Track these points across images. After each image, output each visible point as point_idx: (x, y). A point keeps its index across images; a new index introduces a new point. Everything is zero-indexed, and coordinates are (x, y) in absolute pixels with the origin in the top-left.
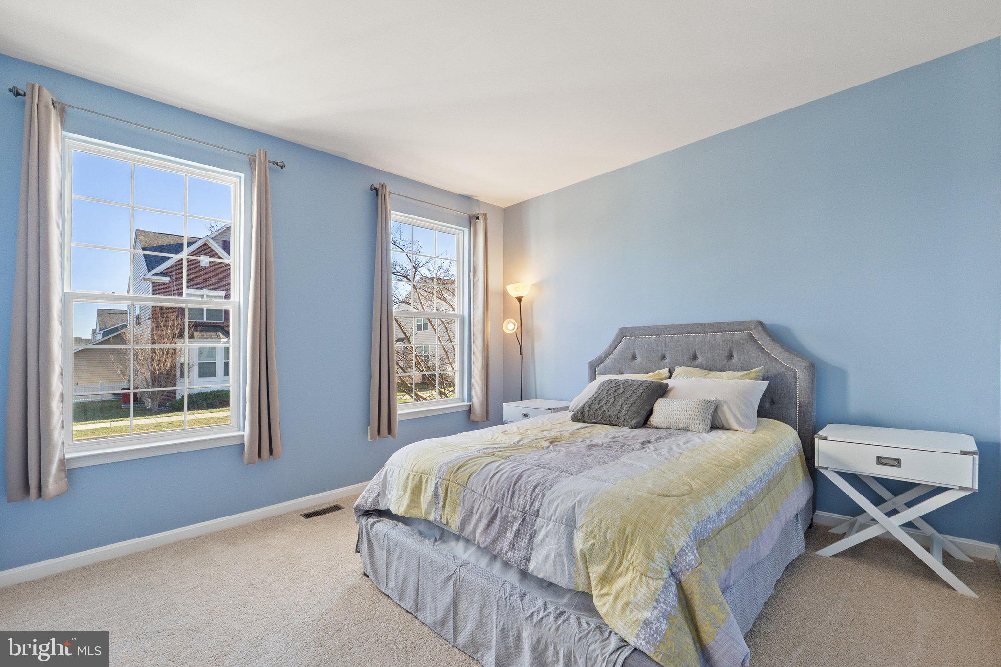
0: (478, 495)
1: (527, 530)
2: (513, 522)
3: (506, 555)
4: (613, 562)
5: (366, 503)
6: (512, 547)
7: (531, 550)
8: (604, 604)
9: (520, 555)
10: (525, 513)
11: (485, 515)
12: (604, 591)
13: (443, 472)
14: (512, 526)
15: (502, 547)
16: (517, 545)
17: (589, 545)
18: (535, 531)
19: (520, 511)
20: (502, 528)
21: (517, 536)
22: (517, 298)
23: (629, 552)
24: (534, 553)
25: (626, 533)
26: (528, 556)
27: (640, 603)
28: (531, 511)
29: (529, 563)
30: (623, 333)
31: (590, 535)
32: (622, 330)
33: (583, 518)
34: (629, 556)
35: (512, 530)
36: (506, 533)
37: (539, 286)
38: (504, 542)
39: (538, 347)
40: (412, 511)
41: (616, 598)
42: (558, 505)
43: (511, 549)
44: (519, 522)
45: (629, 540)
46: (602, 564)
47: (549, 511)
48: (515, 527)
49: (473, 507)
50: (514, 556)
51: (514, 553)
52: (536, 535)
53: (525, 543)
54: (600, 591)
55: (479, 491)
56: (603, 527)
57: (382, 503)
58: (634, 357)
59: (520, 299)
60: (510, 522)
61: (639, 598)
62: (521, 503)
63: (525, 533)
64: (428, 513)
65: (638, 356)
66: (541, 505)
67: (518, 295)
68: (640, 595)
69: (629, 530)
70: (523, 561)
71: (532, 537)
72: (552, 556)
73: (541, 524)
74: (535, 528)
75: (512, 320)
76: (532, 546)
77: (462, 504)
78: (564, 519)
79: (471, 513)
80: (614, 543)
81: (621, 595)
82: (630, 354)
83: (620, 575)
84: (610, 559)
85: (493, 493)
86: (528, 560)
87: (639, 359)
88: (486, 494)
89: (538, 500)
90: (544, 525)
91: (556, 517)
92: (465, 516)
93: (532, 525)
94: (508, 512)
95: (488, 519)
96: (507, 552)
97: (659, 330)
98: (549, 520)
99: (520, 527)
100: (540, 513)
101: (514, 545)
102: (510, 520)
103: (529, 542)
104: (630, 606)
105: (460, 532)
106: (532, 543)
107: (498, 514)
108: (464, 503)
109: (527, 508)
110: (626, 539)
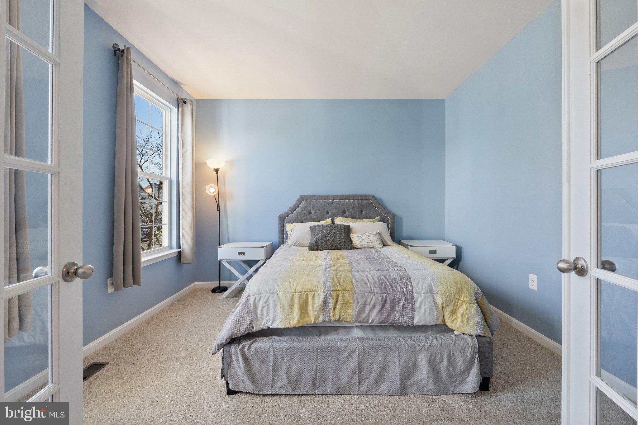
0: (368, 293)
1: (409, 303)
2: (399, 301)
3: (398, 321)
4: (455, 304)
5: (240, 331)
6: (401, 315)
7: (414, 312)
8: (456, 324)
9: (408, 317)
10: (404, 294)
11: (378, 303)
12: (453, 318)
13: (330, 286)
14: (399, 304)
15: (395, 317)
16: (404, 313)
17: (445, 299)
18: (415, 301)
19: (401, 294)
20: (392, 307)
21: (404, 308)
22: (215, 169)
23: (462, 296)
24: (415, 313)
25: (459, 288)
26: (413, 316)
27: (473, 316)
28: (408, 292)
29: (414, 319)
30: (302, 198)
31: (443, 294)
32: (301, 196)
33: (438, 287)
34: (462, 298)
35: (399, 305)
36: (395, 309)
37: (231, 163)
38: (395, 314)
39: (230, 205)
40: (303, 321)
41: (462, 317)
42: (422, 285)
43: (401, 316)
44: (403, 300)
45: (461, 291)
46: (450, 306)
47: (419, 289)
48: (401, 304)
49: (366, 301)
50: (404, 319)
51: (403, 317)
52: (415, 304)
53: (409, 310)
54: (452, 319)
55: (367, 290)
56: (449, 288)
57: (256, 326)
58: (310, 213)
59: (217, 171)
60: (397, 302)
61: (472, 314)
62: (399, 289)
63: (408, 305)
64: (317, 318)
65: (312, 212)
66: (412, 287)
67: (216, 168)
68: (472, 312)
69: (459, 286)
70: (410, 320)
71: (413, 305)
72: (428, 310)
73: (417, 297)
74: (414, 300)
75: (212, 185)
76: (414, 310)
77: (356, 302)
78: (429, 291)
79: (365, 304)
80: (455, 294)
81: (464, 316)
82: (308, 210)
83: (459, 308)
84: (453, 302)
85: (378, 289)
86: (413, 318)
87: (313, 213)
88: (374, 291)
89: (409, 285)
90: (419, 297)
91: (424, 291)
92: (360, 308)
93: (411, 299)
94: (395, 297)
95: (381, 305)
96: (399, 319)
97: (324, 198)
98: (420, 293)
99: (405, 302)
100: (414, 292)
101: (402, 313)
102: (396, 300)
103: (412, 309)
104: (470, 319)
105: (356, 320)
106: (414, 308)
107: (387, 300)
108: (358, 301)
109: (405, 290)
110: (460, 291)
